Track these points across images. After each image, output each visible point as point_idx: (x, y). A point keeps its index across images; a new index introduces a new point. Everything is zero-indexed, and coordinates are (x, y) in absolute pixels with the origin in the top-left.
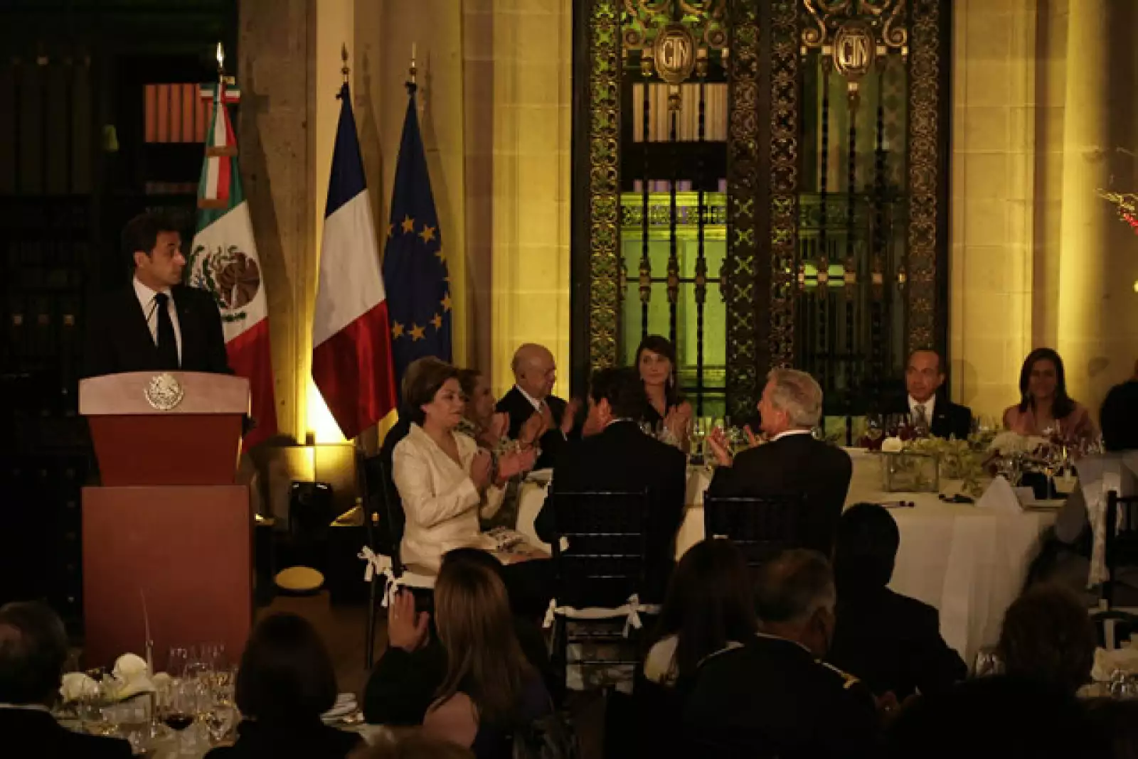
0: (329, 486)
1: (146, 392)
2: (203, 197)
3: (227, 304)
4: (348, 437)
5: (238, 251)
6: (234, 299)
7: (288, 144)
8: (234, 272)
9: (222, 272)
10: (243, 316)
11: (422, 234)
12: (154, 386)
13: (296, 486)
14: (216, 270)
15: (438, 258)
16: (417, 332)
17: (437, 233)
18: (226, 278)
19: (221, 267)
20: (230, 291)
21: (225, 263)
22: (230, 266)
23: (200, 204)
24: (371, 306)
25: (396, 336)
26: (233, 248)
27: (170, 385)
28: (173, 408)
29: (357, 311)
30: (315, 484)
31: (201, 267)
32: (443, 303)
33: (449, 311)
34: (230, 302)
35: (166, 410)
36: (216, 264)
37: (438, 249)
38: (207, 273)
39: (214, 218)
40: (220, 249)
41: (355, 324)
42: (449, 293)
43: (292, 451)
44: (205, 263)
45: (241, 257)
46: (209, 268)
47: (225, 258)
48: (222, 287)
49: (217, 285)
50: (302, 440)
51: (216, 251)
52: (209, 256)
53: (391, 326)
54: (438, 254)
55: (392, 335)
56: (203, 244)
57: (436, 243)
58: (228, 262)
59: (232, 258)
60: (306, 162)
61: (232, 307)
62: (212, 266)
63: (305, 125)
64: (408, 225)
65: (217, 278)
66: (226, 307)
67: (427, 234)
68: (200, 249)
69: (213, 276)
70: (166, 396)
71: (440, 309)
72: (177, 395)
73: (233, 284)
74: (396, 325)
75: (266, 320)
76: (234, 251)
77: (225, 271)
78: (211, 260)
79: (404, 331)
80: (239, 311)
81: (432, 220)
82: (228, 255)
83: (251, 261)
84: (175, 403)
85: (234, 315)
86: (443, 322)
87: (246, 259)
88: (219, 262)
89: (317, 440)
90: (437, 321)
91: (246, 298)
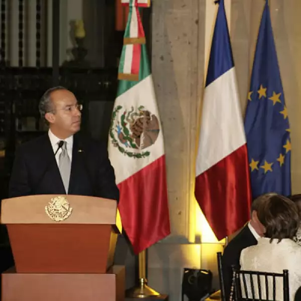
0: (210, 272)
1: (46, 209)
2: (122, 73)
3: (137, 146)
4: (219, 239)
5: (145, 109)
6: (142, 142)
7: (185, 35)
8: (142, 123)
9: (133, 124)
10: (147, 154)
11: (271, 99)
12: (51, 205)
13: (187, 272)
14: (130, 122)
15: (282, 115)
16: (267, 167)
17: (282, 98)
18: (136, 128)
19: (134, 120)
20: (139, 137)
21: (136, 118)
22: (139, 120)
23: (120, 78)
24: (235, 148)
25: (253, 169)
26: (142, 107)
27: (62, 205)
28: (64, 220)
29: (226, 152)
30: (200, 270)
31: (120, 120)
32: (285, 146)
33: (290, 152)
34: (139, 146)
35: (60, 221)
36: (130, 118)
37: (283, 109)
38: (124, 124)
39: (129, 86)
40: (133, 108)
41: (225, 160)
42: (290, 140)
43: (186, 247)
44: (123, 117)
45: (148, 113)
46: (125, 121)
47: (136, 114)
48: (134, 133)
49: (131, 133)
50: (192, 239)
51: (130, 110)
52: (125, 113)
53: (249, 162)
54: (282, 112)
55: (250, 168)
56: (122, 105)
57: (281, 106)
58: (138, 117)
59: (141, 114)
60: (198, 47)
61: (140, 148)
62: (128, 120)
63: (197, 22)
64: (262, 92)
65: (130, 128)
66: (136, 148)
67: (275, 98)
68: (120, 108)
69: (128, 126)
70: (60, 212)
71: (283, 151)
72: (67, 211)
73: (141, 132)
74: (253, 161)
75: (164, 157)
76: (142, 110)
77: (136, 122)
78: (126, 115)
79: (258, 165)
80: (145, 150)
81: (279, 89)
82: (138, 112)
83: (153, 116)
84: (66, 217)
85: (141, 153)
86: (285, 160)
87: (151, 115)
88: (132, 117)
89: (203, 240)
90: (281, 159)
91: (150, 141)
